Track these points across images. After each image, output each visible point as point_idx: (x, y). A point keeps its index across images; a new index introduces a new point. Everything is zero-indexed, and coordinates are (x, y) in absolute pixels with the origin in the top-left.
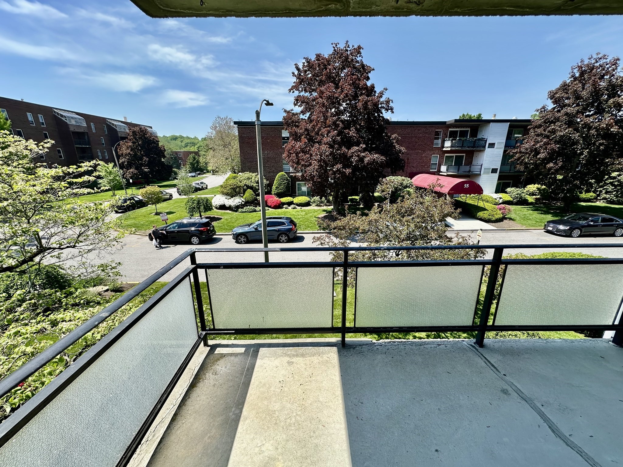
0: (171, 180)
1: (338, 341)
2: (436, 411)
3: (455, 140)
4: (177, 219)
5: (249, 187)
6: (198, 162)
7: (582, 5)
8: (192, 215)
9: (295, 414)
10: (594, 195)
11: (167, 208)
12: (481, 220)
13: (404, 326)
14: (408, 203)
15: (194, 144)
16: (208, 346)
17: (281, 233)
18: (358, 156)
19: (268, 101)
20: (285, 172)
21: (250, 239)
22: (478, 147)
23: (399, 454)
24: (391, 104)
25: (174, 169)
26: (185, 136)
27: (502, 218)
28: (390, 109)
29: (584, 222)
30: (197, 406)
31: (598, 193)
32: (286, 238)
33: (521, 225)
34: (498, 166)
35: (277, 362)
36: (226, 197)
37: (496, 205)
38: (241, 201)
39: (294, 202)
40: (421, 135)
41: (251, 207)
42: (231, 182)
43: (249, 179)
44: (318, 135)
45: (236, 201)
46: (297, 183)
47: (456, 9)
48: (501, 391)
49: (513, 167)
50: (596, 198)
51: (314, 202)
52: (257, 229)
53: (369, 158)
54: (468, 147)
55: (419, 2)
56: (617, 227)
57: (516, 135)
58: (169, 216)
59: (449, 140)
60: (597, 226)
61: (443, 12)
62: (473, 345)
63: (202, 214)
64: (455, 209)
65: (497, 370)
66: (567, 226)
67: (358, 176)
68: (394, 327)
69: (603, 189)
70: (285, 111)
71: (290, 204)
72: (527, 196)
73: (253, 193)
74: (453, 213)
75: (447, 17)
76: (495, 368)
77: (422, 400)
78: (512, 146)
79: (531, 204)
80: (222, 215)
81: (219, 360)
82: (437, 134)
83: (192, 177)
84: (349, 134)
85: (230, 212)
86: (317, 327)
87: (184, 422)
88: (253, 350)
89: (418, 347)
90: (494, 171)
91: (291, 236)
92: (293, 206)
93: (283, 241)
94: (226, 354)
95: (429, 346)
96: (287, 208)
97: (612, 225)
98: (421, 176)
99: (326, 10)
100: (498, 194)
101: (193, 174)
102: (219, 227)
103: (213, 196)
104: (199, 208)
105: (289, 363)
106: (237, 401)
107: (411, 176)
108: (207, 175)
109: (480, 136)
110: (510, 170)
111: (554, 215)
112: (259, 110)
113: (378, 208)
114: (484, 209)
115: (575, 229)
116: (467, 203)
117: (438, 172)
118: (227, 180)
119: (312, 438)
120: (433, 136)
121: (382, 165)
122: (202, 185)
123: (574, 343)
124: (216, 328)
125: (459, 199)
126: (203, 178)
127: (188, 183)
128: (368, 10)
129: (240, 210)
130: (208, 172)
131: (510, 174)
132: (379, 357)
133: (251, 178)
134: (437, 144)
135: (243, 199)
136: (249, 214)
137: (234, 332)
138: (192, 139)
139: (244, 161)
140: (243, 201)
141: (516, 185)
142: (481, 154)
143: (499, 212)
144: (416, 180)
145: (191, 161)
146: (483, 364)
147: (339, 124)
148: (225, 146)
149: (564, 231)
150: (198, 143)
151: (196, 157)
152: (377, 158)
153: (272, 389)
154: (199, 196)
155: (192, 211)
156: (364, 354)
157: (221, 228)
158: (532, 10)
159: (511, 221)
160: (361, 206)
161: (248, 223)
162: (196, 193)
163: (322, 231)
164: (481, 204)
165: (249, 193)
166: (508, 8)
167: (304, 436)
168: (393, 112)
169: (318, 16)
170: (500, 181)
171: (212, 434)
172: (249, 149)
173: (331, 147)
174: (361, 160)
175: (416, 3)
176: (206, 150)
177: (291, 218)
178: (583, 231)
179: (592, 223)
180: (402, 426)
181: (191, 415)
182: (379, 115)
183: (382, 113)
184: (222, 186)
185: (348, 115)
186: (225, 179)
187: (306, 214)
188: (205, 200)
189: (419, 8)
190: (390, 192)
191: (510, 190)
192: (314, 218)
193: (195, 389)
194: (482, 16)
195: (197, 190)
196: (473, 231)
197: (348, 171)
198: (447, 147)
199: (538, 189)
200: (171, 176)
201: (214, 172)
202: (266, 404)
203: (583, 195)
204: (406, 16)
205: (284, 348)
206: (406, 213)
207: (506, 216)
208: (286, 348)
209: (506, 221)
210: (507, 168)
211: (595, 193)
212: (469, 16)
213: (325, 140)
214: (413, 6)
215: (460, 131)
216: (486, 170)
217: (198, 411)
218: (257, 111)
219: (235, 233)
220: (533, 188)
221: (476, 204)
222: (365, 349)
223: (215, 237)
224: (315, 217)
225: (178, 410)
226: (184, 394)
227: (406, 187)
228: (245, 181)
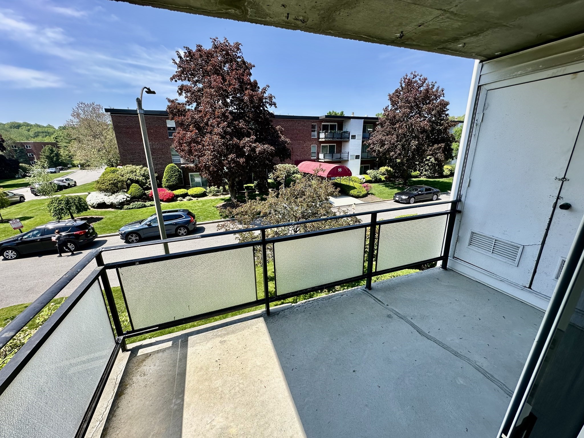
0: (19, 178)
1: (263, 312)
2: (349, 343)
3: (327, 132)
4: (37, 225)
5: (133, 181)
6: (58, 155)
7: (406, 42)
8: (61, 218)
9: (237, 384)
10: (419, 172)
11: (19, 213)
12: (353, 196)
13: (315, 286)
14: (299, 187)
15: (48, 134)
16: (128, 351)
17: (179, 226)
18: (250, 146)
19: (149, 89)
20: (175, 164)
21: (143, 236)
22: (344, 138)
23: (329, 384)
24: (274, 100)
25: (21, 164)
26: (33, 123)
27: (367, 194)
28: (273, 104)
29: (416, 192)
30: (131, 412)
31: (421, 171)
32: (186, 230)
33: (379, 198)
34: (359, 153)
35: (209, 345)
36: (104, 193)
37: (362, 184)
38: (125, 197)
39: (189, 194)
40: (301, 128)
41: (139, 203)
42: (111, 176)
43: (132, 172)
44: (208, 126)
45: (120, 197)
46: (190, 174)
47: (330, 31)
48: (387, 316)
49: (369, 154)
50: (420, 175)
51: (210, 192)
52: (151, 225)
53: (260, 148)
54: (337, 138)
55: (304, 21)
56: (433, 194)
57: (369, 129)
58: (23, 222)
59: (323, 132)
60: (422, 194)
61: (321, 31)
62: (365, 289)
63: (74, 215)
64: (336, 189)
65: (382, 303)
66: (406, 196)
67: (252, 165)
68: (308, 289)
69: (424, 168)
70: (169, 101)
71: (184, 196)
72: (380, 175)
73: (139, 187)
74: (334, 192)
75: (324, 35)
76: (381, 302)
77: (338, 339)
78: (367, 138)
79: (384, 181)
80: (102, 214)
81: (144, 360)
82: (313, 127)
83: (51, 173)
84: (238, 125)
85: (113, 210)
86: (243, 303)
87: (118, 432)
88: (182, 341)
89: (327, 301)
90: (357, 157)
91: (191, 228)
92: (188, 198)
93: (183, 234)
94: (152, 352)
95: (335, 297)
96: (182, 200)
97: (430, 193)
98: (305, 163)
99: (226, 13)
100: (362, 175)
101: (53, 170)
102: (100, 228)
103: (87, 193)
104: (69, 209)
105: (221, 342)
106: (176, 392)
107: (297, 163)
108: (74, 170)
109: (344, 130)
110: (368, 156)
111: (398, 188)
112: (140, 98)
113: (274, 193)
114: (354, 188)
115: (411, 198)
116: (342, 184)
117: (317, 160)
118: (103, 175)
119: (258, 398)
120: (311, 129)
121: (272, 154)
122: (68, 182)
123: (422, 274)
124: (135, 329)
125: (336, 181)
126: (68, 173)
127: (47, 181)
128: (263, 20)
129: (125, 207)
130: (74, 166)
131: (368, 159)
132: (300, 316)
133: (135, 172)
134: (314, 135)
135: (128, 195)
136: (137, 211)
137: (158, 328)
138: (43, 127)
139: (123, 153)
140: (128, 197)
141: (372, 168)
142: (346, 144)
143: (364, 189)
144: (300, 167)
145: (47, 154)
146: (374, 301)
147: (228, 116)
148: (95, 137)
149: (405, 199)
150: (54, 132)
151: (54, 149)
152: (267, 148)
153: (211, 369)
154: (67, 195)
155: (59, 214)
156: (287, 316)
157: (104, 230)
158: (378, 40)
159: (373, 195)
160: (257, 193)
161: (138, 220)
162: (61, 192)
163: (223, 220)
164: (351, 184)
165: (134, 188)
166: (363, 36)
167: (250, 399)
168: (276, 107)
169: (218, 17)
170: (362, 165)
171: (156, 431)
172: (129, 139)
173: (223, 137)
174: (253, 150)
175: (301, 21)
176: (67, 141)
177: (188, 210)
178: (416, 199)
179: (420, 193)
180: (327, 362)
181: (126, 423)
182: (264, 109)
183: (267, 107)
184: (98, 182)
185: (235, 107)
186: (101, 174)
187: (203, 204)
188: (77, 199)
189: (304, 25)
190: (284, 178)
191: (370, 172)
192: (213, 208)
193: (123, 396)
194: (347, 39)
195: (61, 188)
196: (350, 205)
197: (242, 160)
198: (322, 138)
199: (387, 170)
200: (18, 173)
201: (83, 166)
202: (207, 384)
203: (413, 174)
204: (294, 29)
205: (213, 331)
206: (298, 195)
207: (369, 192)
208: (216, 330)
209: (370, 196)
210: (366, 155)
211: (419, 171)
212: (339, 37)
213: (216, 130)
214: (299, 23)
215: (330, 125)
216: (351, 157)
217: (132, 416)
218: (138, 99)
219: (123, 232)
220: (383, 169)
221: (348, 184)
222: (287, 313)
223: (96, 239)
224: (213, 206)
225: (107, 424)
226: (110, 405)
227: (294, 173)
228: (128, 175)
